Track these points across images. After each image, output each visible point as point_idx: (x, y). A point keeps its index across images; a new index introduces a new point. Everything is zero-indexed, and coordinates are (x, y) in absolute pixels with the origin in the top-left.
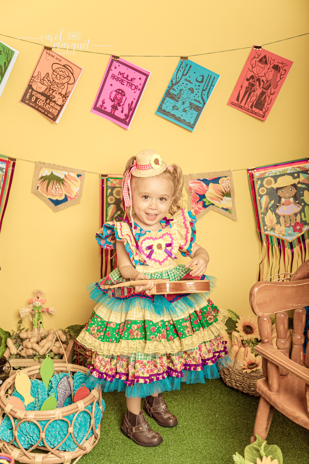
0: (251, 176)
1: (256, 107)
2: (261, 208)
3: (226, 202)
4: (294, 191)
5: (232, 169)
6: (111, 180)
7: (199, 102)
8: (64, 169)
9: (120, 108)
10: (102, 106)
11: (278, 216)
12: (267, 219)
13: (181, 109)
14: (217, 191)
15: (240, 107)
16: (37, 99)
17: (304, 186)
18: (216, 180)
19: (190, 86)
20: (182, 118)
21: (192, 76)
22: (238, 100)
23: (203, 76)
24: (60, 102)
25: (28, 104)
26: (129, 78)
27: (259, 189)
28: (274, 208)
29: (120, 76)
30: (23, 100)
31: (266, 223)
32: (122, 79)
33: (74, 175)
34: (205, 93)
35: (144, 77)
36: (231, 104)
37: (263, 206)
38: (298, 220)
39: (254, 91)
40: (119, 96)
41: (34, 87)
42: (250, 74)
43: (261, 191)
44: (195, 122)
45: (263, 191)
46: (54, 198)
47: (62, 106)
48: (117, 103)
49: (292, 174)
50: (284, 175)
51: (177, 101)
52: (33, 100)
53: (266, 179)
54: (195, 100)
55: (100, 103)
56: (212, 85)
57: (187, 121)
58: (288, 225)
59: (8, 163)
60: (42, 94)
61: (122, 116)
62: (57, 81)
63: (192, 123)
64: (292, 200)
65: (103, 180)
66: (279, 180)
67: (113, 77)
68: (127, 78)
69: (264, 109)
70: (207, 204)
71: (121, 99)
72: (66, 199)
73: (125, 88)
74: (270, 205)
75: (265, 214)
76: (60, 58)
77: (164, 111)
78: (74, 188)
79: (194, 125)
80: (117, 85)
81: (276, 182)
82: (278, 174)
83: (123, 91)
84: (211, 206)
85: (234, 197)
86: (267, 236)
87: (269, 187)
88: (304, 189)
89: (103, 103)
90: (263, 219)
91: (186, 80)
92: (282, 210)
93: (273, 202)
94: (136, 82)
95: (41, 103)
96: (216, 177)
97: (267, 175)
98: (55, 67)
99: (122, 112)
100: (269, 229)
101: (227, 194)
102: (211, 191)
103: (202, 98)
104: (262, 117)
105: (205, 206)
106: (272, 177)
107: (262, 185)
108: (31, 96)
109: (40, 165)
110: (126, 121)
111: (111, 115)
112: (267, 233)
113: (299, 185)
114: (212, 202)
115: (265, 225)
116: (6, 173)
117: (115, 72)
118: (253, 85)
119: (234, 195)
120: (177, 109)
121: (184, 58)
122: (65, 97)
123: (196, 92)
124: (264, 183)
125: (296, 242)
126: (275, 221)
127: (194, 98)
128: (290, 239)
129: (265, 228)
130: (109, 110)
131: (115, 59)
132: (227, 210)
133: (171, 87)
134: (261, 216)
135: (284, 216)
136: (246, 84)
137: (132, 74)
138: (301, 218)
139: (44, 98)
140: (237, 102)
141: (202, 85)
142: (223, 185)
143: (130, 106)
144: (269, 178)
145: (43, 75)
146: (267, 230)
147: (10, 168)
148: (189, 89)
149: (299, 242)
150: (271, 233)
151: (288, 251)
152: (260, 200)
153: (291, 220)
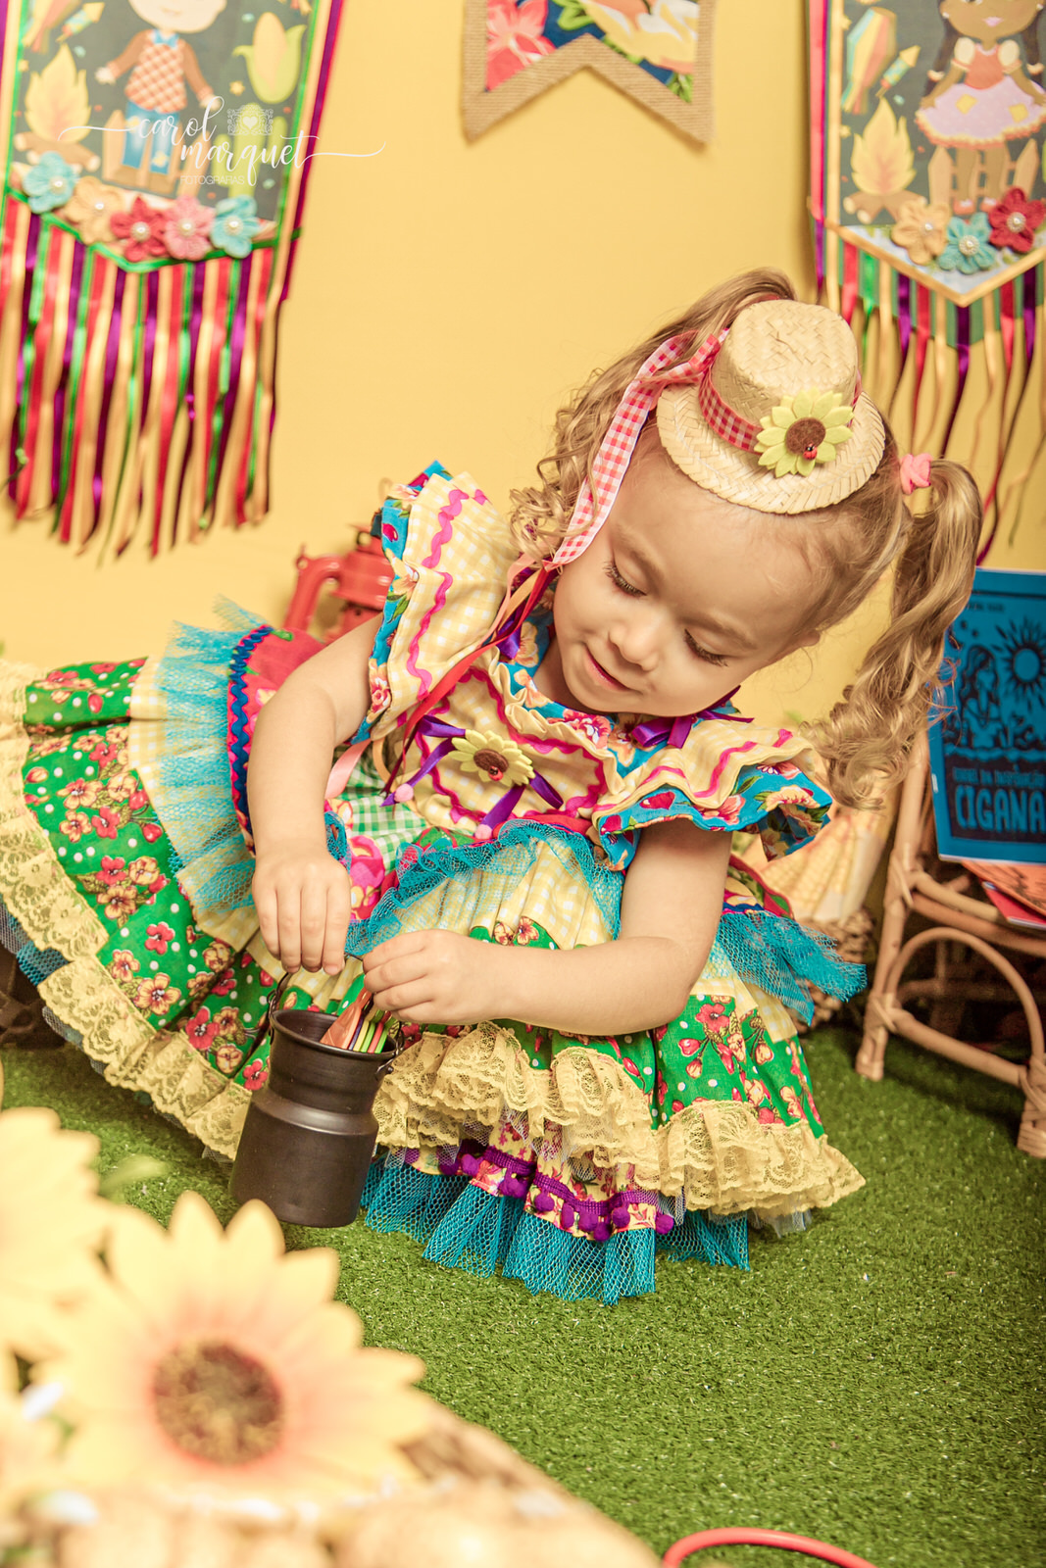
2: (845, 83)
11: (922, 146)
12: (864, 154)
31: (859, 179)
37: (859, 73)
38: (1024, 180)
58: (966, 205)
64: (1010, 53)
70: (566, 22)
74: (892, 77)
75: (857, 122)
84: (588, 39)
85: (711, 6)
86: (851, 250)
90: (847, 146)
92: (949, 114)
93: (909, 57)
100: (864, 217)
105: (554, 34)
112: (852, 233)
114: (596, 13)
115: (848, 188)
125: (991, 308)
126: (905, 175)
128: (961, 289)
129: (850, 205)
132: (663, 74)
134: (836, 131)
135: (952, 151)
138: (1040, 169)
146: (854, 220)
149: (1007, 309)
150: (874, 240)
151: (942, 358)
152: (846, 34)
153: (983, 179)
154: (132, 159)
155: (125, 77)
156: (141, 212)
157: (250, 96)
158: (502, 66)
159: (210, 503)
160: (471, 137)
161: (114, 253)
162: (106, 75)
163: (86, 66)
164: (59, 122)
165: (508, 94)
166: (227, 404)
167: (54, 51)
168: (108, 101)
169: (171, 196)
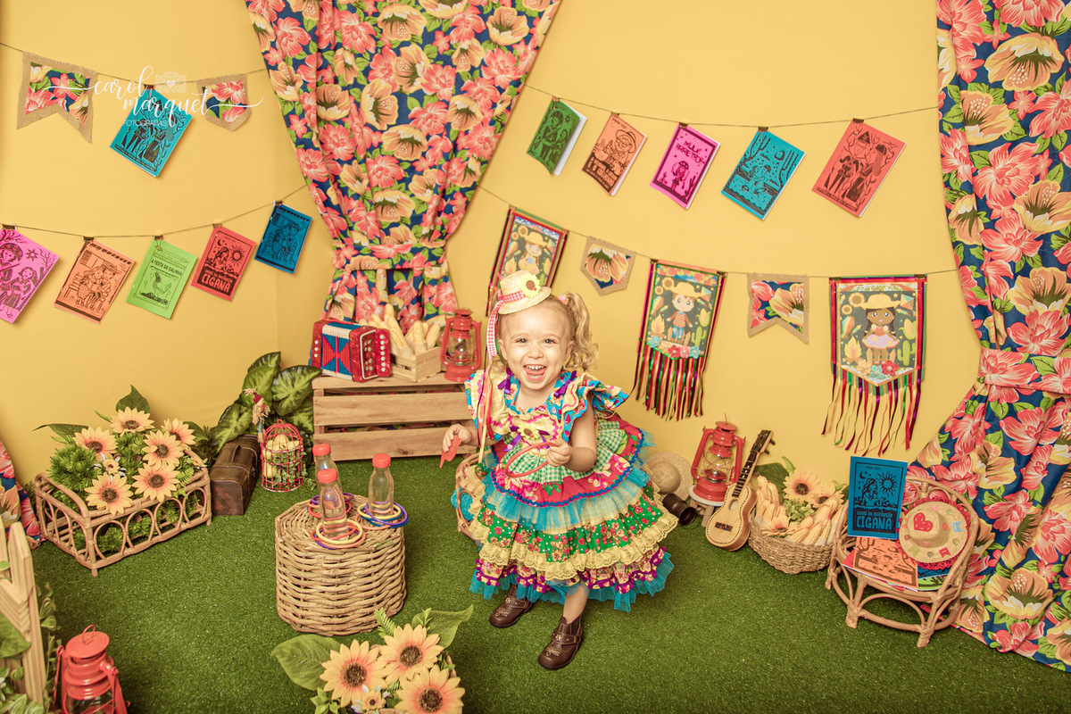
0: (833, 288)
1: (849, 197)
2: (842, 332)
3: (796, 316)
4: (891, 317)
5: (809, 274)
6: (662, 267)
7: (775, 183)
8: (614, 247)
9: (681, 183)
10: (662, 180)
11: (864, 348)
12: (847, 348)
13: (752, 190)
14: (785, 299)
15: (829, 195)
16: (598, 167)
17: (905, 313)
18: (786, 286)
19: (766, 162)
20: (752, 201)
21: (771, 151)
22: (826, 185)
23: (784, 152)
24: (617, 173)
25: (589, 173)
26: (695, 149)
27: (842, 306)
28: (861, 336)
29: (686, 147)
30: (584, 169)
31: (846, 354)
32: (688, 149)
33: (623, 256)
34: (784, 173)
35: (710, 148)
36: (817, 189)
37: (845, 330)
38: (892, 359)
39: (849, 176)
40: (682, 170)
41: (597, 155)
42: (846, 154)
43: (842, 309)
44: (767, 208)
45: (847, 310)
46: (601, 280)
47: (618, 177)
48: (679, 176)
49: (889, 294)
50: (879, 293)
51: (749, 180)
52: (594, 169)
53: (853, 295)
54: (771, 181)
55: (661, 176)
56: (794, 164)
57: (757, 205)
58: (877, 362)
59: (561, 234)
60: (604, 163)
61: (682, 193)
62: (619, 149)
63: (763, 209)
64: (886, 328)
65: (652, 266)
66: (872, 298)
67: (679, 147)
68: (692, 149)
69: (858, 201)
70: (770, 314)
71: (684, 173)
72: (611, 283)
73: (690, 160)
74: (854, 331)
75: (846, 341)
76: (625, 125)
77: (732, 190)
78: (622, 271)
79: (765, 211)
80: (682, 157)
81: (866, 301)
82: (871, 290)
83: (687, 164)
84: (776, 318)
85: (808, 312)
86: (844, 372)
87: (856, 306)
88: (905, 317)
89: (665, 176)
90: (843, 347)
91: (762, 155)
92: (870, 341)
93: (859, 327)
94: (702, 154)
95: (600, 173)
96: (786, 281)
97: (855, 289)
98: (620, 133)
99: (683, 188)
100: (848, 363)
101: (800, 307)
102: (777, 299)
103: (780, 179)
104: (856, 211)
105: (767, 317)
106: (861, 292)
107: (846, 302)
108: (593, 164)
109: (591, 240)
110: (685, 199)
111: (672, 191)
112: (844, 367)
113: (899, 311)
114: (778, 312)
115: (843, 356)
116: (558, 244)
117: (680, 141)
118: (848, 169)
119: (808, 308)
120: (748, 190)
121: (763, 129)
122: (624, 166)
123: (773, 170)
124: (850, 299)
125: (885, 388)
126: (859, 353)
127: (770, 178)
128: (876, 382)
129: (844, 360)
130: (669, 184)
131: (683, 126)
132: (796, 326)
133: (743, 163)
134: (839, 343)
135: (872, 349)
136: (839, 166)
137: (698, 144)
138: (896, 356)
139: (604, 167)
140: (825, 188)
141: (782, 163)
142: (794, 293)
143: (692, 181)
144: (858, 294)
145: (607, 143)
146: (845, 364)
147: (563, 240)
148: (765, 167)
149: (890, 388)
150: (851, 369)
151: (872, 398)
152: (841, 321)
153: (881, 357)
154: (674, 336)
155: (672, 320)
156: (674, 347)
157: (699, 325)
158: (755, 323)
159: (690, 411)
160: (751, 336)
161: (669, 356)
162: (669, 320)
163: (664, 318)
164: (658, 329)
165: (756, 329)
166: (693, 390)
167: (657, 315)
168: (668, 325)
169: (683, 344)
